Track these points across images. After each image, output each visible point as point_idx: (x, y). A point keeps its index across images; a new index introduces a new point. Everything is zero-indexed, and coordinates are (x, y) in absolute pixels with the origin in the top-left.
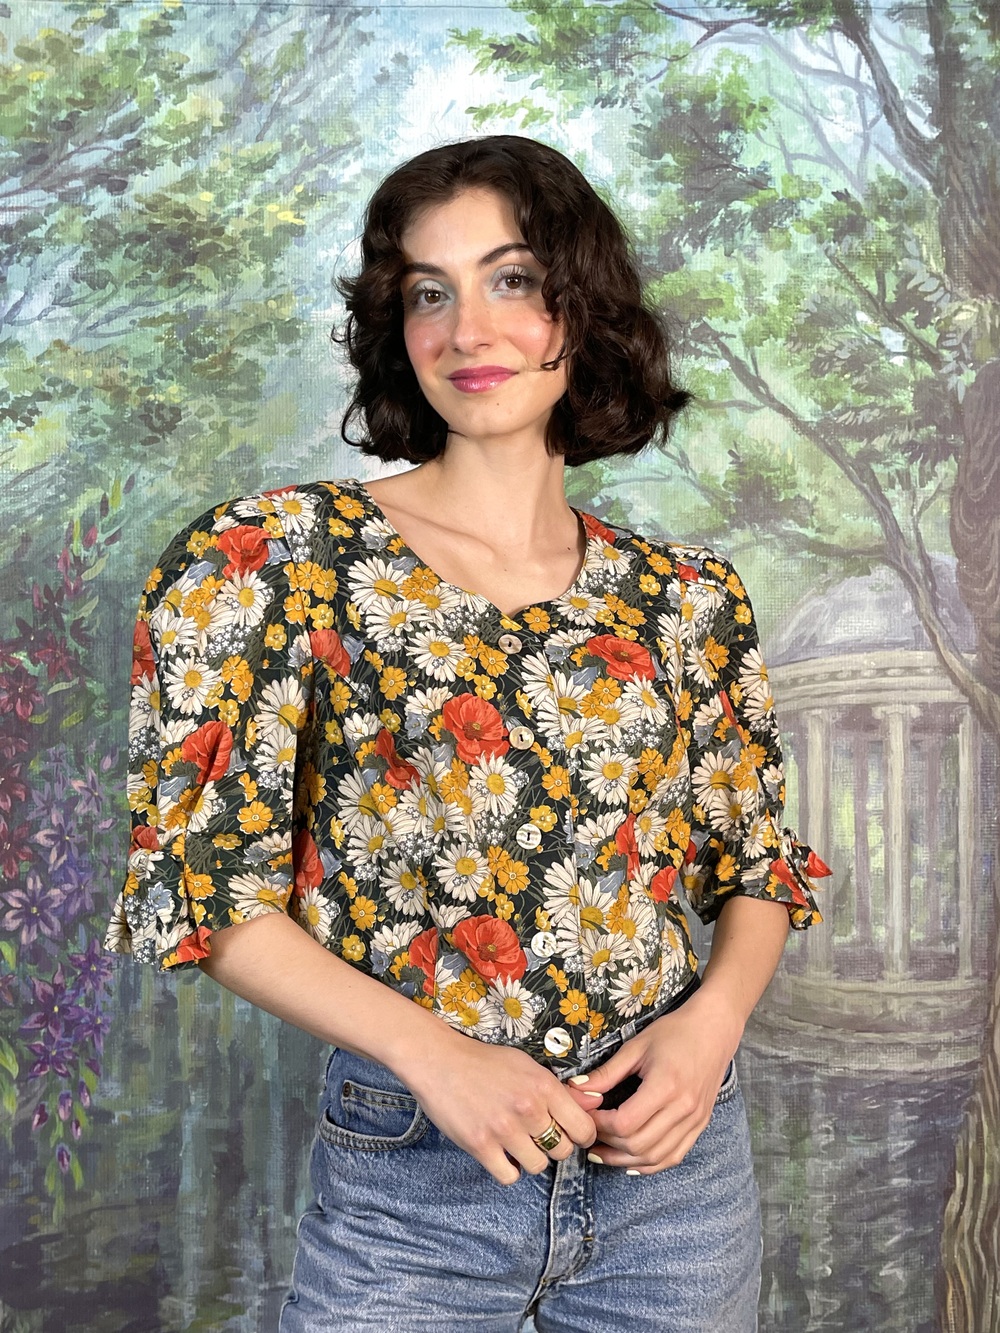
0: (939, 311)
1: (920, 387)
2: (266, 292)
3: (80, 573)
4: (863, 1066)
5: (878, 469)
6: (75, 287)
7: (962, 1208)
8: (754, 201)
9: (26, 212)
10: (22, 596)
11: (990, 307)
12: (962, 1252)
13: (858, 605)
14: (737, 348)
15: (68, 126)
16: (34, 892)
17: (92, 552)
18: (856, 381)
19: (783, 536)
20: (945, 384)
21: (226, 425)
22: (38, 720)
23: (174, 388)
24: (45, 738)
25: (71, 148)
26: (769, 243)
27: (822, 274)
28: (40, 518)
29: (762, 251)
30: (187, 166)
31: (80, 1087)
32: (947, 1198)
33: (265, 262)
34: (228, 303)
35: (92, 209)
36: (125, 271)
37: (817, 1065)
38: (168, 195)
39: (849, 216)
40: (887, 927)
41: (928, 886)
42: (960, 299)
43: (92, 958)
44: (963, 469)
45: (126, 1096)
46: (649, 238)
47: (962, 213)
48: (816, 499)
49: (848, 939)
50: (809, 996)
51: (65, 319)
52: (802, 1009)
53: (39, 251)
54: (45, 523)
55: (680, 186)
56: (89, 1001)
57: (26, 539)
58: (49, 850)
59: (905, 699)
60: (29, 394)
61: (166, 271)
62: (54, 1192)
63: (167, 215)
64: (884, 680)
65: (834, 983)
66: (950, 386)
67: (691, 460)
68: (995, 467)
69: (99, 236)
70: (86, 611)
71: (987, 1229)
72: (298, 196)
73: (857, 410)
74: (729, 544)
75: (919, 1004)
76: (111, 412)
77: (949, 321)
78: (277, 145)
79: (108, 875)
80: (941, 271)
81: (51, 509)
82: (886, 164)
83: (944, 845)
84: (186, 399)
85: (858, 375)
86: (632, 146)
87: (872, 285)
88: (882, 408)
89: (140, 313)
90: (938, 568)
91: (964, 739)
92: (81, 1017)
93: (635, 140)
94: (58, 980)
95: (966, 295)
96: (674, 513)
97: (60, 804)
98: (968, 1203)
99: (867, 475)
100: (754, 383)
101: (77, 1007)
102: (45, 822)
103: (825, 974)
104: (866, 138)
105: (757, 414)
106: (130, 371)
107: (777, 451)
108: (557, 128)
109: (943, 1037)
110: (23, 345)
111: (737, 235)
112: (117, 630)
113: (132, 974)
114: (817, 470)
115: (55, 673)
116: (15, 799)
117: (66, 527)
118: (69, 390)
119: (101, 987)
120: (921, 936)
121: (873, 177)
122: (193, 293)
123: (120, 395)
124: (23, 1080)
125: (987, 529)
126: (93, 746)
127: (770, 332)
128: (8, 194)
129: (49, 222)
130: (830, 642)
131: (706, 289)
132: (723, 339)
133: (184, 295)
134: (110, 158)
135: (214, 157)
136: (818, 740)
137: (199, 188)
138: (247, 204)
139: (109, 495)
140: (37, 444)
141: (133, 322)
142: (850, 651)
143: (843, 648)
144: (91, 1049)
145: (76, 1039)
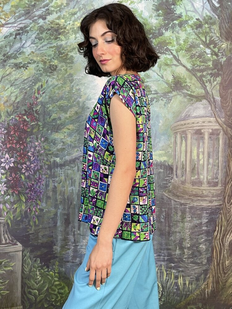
0: (218, 45)
1: (213, 61)
2: (75, 41)
3: (37, 100)
4: (197, 204)
5: (204, 79)
6: (36, 40)
7: (218, 234)
8: (179, 21)
9: (26, 24)
10: (25, 104)
11: (230, 44)
12: (217, 243)
13: (199, 108)
14: (174, 53)
15: (34, 6)
16: (28, 165)
17: (39, 96)
18: (200, 60)
19: (183, 93)
20: (219, 61)
21: (67, 69)
22: (29, 130)
23: (56, 61)
24: (30, 134)
25: (35, 10)
26: (182, 30)
27: (193, 37)
28: (29, 89)
29: (180, 32)
30: (59, 14)
31: (37, 204)
32: (215, 232)
33: (75, 34)
34: (67, 43)
35: (39, 23)
36: (46, 37)
37: (188, 204)
38: (55, 20)
39: (199, 24)
40: (203, 176)
41: (212, 167)
42: (223, 42)
43: (40, 178)
44: (222, 79)
47: (224, 23)
48: (191, 85)
49: (195, 178)
50: (186, 189)
51: (33, 47)
52: (185, 192)
53: (28, 32)
54: (30, 90)
55: (163, 18)
56: (39, 187)
57: (26, 93)
58: (31, 157)
59: (209, 128)
60: (26, 63)
61: (54, 37)
62: (32, 225)
63: (54, 25)
64: (204, 124)
65: (192, 187)
66: (220, 61)
67: (164, 77)
68: (229, 78)
69: (40, 29)
70: (38, 108)
71: (223, 238)
73: (200, 66)
74: (172, 95)
75: (209, 192)
76: (43, 67)
77: (220, 46)
78: (77, 9)
79: (43, 162)
80: (219, 36)
81: (31, 87)
82: (208, 12)
83: (216, 159)
84: (58, 64)
85: (200, 58)
86: (152, 9)
87: (204, 39)
88: (205, 66)
89: (49, 46)
90: (216, 100)
91: (221, 136)
92: (38, 190)
93: (153, 8)
94: (33, 183)
95: (224, 41)
96: (160, 88)
97: (33, 147)
98: (219, 233)
99: (202, 80)
100: (178, 60)
101: (37, 188)
102: (30, 151)
103: (190, 185)
104: (203, 6)
105: (178, 67)
106: (47, 58)
107: (183, 75)
108: (137, 5)
109: (214, 199)
110: (25, 52)
111: (175, 28)
112: (44, 112)
114: (191, 79)
115: (32, 120)
116: (24, 146)
117: (34, 90)
118: (35, 62)
119: (42, 184)
120: (210, 178)
121: (205, 15)
122: (60, 41)
123: (45, 63)
124: (26, 202)
125: (227, 92)
126: (40, 136)
127: (181, 49)
128: (22, 20)
129: (30, 26)
130: (193, 116)
131: (168, 40)
132: (171, 51)
133: (58, 42)
134: (43, 12)
135: (64, 12)
136: (190, 137)
137: (61, 19)
138: (71, 22)
139: (43, 84)
140: (28, 73)
141: (48, 47)
142: (197, 118)
143: (195, 117)
144: (39, 196)
145: (37, 194)
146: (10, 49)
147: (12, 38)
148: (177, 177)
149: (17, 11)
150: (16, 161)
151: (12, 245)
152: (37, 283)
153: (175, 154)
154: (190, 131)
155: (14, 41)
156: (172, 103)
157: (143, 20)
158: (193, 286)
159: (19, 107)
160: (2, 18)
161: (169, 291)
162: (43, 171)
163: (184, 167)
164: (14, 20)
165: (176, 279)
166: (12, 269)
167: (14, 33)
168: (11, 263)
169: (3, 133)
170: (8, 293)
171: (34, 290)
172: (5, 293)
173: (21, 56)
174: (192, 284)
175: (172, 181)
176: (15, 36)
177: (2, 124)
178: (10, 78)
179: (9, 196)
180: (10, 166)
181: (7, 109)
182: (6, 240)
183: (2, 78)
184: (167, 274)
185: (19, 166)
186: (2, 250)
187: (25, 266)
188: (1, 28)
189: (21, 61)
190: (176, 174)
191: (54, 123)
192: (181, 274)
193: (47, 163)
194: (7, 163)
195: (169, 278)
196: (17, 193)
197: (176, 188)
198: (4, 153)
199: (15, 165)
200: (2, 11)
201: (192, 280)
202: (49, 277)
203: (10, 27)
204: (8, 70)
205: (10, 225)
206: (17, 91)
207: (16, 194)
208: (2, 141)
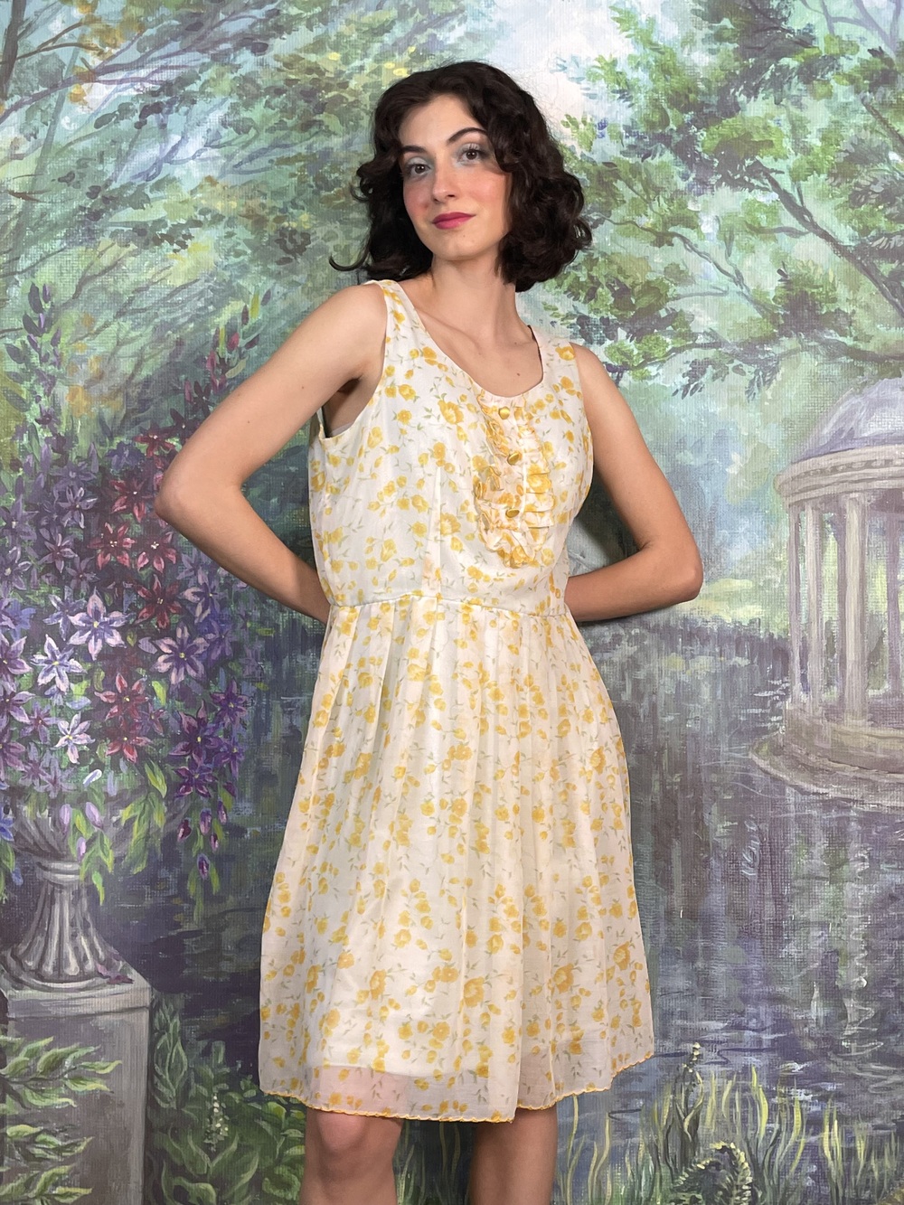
3: (224, 372)
4: (894, 803)
6: (224, 132)
8: (800, 57)
9: (184, 70)
10: (176, 391)
13: (890, 403)
14: (785, 182)
16: (182, 640)
17: (235, 354)
18: (888, 211)
19: (825, 344)
21: (347, 247)
23: (305, 216)
25: (222, 16)
26: (813, 94)
27: (859, 120)
28: (192, 325)
29: (806, 100)
30: (319, 30)
31: (218, 806)
34: (350, 145)
36: (265, 118)
37: (855, 801)
38: (302, 55)
39: (883, 70)
43: (230, 697)
45: (257, 815)
46: (709, 89)
48: (854, 312)
49: (881, 692)
50: (847, 741)
51: (215, 159)
52: (840, 752)
53: (194, 102)
54: (195, 330)
55: (736, 45)
56: (228, 733)
57: (179, 343)
58: (196, 605)
61: (300, 118)
62: (195, 895)
63: (300, 71)
65: (869, 730)
67: (745, 278)
69: (244, 90)
72: (410, 55)
73: (889, 236)
74: (778, 350)
76: (252, 237)
78: (394, 13)
79: (244, 626)
81: (200, 317)
84: (315, 226)
85: (890, 206)
86: (695, 12)
89: (277, 154)
92: (220, 746)
93: (698, 7)
94: (201, 715)
96: (730, 323)
97: (205, 567)
99: (898, 291)
100: (800, 212)
101: (217, 738)
102: (192, 581)
103: (860, 722)
104: (898, 3)
105: (803, 238)
106: (268, 202)
107: (820, 271)
110: (180, 181)
111: (786, 87)
113: (264, 711)
114: (855, 288)
116: (167, 561)
117: (213, 332)
118: (217, 218)
119: (238, 721)
122: (322, 137)
123: (258, 222)
124: (171, 799)
127: (814, 169)
128: (169, 56)
129: (203, 78)
130: (866, 435)
131: (758, 133)
132: (773, 175)
133: (314, 138)
134: (253, 25)
135: (341, 23)
136: (856, 522)
137: (328, 49)
138: (369, 63)
139: (249, 306)
140: (189, 263)
141: (271, 161)
142: (883, 443)
143: (878, 440)
144: (228, 773)
145: (216, 765)
146: (119, 166)
147: (126, 125)
148: (806, 689)
149: (150, 19)
150: (131, 621)
151: (109, 983)
152: (213, 1149)
153: (798, 595)
154: (857, 495)
155: (137, 136)
156: (781, 384)
157: (657, 54)
158: (887, 1163)
159: (152, 400)
160: (88, 48)
161: (782, 1186)
162: (243, 666)
163: (833, 646)
164: (138, 55)
165: (811, 1130)
166: (104, 1088)
167: (137, 106)
168: (101, 1064)
169: (80, 509)
170: (85, 1195)
171: (197, 1182)
172: (75, 1194)
173: (160, 194)
174: (880, 1155)
175: (788, 705)
176: (140, 117)
177: (77, 470)
178: (116, 282)
179: (99, 772)
180: (106, 646)
181: (100, 409)
182: (82, 961)
183: (84, 281)
184: (773, 1109)
185: (145, 645)
186: (65, 1006)
187: (160, 1077)
188: (85, 86)
189: (162, 214)
190: (804, 678)
191: (292, 465)
192: (832, 1107)
193: (262, 631)
194: (95, 632)
195: (784, 1128)
196: (133, 757)
197: (803, 735)
198: (83, 591)
199: (129, 639)
200: (91, 20)
201: (882, 1136)
202: (263, 1124)
203: (121, 82)
204: (109, 250)
205: (102, 898)
206: (143, 337)
207: (129, 764)
208: (76, 541)
